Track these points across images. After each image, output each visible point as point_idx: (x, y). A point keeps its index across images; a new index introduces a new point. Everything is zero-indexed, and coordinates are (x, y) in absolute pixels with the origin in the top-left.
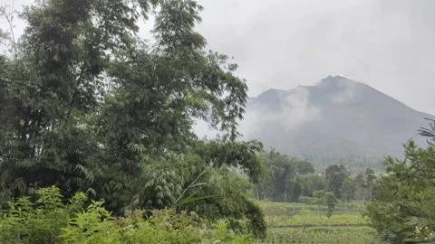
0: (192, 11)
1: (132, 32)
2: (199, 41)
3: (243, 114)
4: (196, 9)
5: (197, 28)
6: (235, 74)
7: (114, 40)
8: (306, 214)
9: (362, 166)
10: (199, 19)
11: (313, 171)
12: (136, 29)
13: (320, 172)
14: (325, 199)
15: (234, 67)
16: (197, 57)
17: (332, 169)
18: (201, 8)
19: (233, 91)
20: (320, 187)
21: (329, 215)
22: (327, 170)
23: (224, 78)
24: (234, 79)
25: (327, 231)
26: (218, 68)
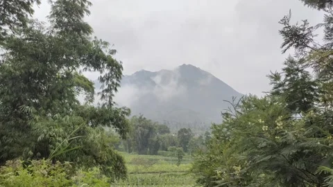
0: (83, 5)
1: (28, 14)
2: (87, 29)
3: (118, 88)
4: (86, 4)
5: (86, 19)
6: (114, 57)
7: (11, 18)
8: (162, 163)
9: (202, 129)
10: (88, 12)
11: (169, 132)
12: (32, 12)
13: (174, 133)
14: (176, 153)
15: (113, 52)
16: (84, 41)
17: (182, 131)
18: (90, 4)
19: (112, 70)
20: (174, 144)
21: (178, 164)
22: (179, 132)
23: (105, 59)
24: (113, 61)
25: (176, 176)
26: (101, 51)
